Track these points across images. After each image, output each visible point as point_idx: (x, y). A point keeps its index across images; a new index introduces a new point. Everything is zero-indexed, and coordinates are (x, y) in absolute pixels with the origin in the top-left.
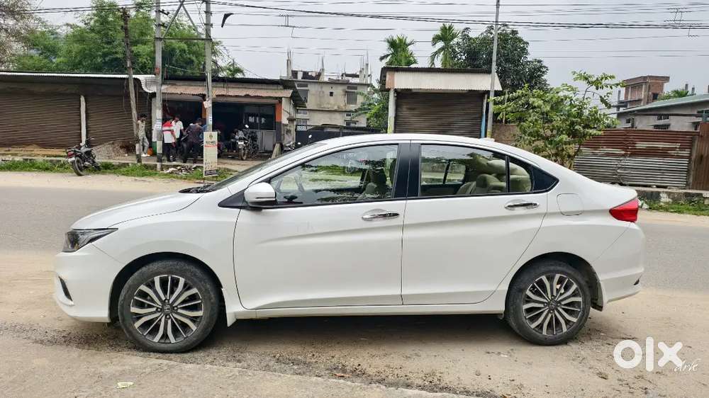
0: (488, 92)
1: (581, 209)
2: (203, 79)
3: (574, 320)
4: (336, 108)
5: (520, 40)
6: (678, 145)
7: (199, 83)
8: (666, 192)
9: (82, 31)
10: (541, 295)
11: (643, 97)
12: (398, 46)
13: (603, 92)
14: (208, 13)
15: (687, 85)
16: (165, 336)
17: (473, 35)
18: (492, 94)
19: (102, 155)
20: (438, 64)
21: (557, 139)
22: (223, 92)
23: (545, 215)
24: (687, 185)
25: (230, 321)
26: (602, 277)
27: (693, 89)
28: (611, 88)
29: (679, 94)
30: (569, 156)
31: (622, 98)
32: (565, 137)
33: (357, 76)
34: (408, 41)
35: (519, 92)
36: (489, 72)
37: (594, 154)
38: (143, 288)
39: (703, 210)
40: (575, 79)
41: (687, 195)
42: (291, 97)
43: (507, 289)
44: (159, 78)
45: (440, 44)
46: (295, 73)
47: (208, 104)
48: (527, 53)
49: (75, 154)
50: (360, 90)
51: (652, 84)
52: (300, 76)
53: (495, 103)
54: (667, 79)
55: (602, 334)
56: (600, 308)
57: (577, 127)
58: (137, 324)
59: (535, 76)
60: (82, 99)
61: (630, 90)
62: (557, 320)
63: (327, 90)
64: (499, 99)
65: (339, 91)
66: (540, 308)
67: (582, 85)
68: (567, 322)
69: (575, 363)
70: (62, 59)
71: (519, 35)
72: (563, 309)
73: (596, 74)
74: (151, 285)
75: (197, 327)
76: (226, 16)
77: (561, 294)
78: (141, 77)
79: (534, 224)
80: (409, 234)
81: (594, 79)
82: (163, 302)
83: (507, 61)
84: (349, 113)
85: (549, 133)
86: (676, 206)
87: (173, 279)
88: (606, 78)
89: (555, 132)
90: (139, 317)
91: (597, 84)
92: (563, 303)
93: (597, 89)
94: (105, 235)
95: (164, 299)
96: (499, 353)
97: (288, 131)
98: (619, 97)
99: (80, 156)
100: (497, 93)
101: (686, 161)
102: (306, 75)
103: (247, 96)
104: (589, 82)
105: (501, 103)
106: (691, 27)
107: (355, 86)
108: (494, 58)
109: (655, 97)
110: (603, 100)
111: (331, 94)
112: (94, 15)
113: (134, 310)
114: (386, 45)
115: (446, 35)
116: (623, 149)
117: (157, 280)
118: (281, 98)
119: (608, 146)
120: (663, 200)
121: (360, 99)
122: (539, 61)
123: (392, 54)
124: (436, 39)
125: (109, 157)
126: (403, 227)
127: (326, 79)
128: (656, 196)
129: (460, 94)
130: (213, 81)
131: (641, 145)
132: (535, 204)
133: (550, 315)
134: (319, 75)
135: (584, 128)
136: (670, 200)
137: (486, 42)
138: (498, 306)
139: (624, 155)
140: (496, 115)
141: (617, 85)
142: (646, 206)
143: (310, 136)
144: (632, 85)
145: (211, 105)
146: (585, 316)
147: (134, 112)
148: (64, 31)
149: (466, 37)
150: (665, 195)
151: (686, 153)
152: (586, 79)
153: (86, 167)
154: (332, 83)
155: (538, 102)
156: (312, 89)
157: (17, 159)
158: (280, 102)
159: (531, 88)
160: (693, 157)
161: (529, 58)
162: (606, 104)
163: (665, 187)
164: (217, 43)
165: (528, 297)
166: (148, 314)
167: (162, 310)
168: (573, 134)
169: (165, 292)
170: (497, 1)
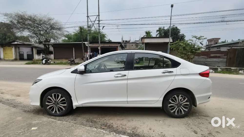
0: (168, 43)
2: (98, 43)
3: (187, 110)
4: (133, 49)
5: (178, 29)
6: (223, 55)
8: (220, 68)
9: (77, 33)
10: (175, 102)
11: (213, 43)
12: (148, 33)
13: (201, 41)
14: (99, 26)
15: (225, 40)
16: (56, 111)
17: (166, 28)
18: (169, 43)
19: (76, 61)
20: (158, 36)
21: (188, 54)
22: (103, 45)
23: (176, 75)
24: (226, 66)
25: (74, 108)
26: (196, 96)
27: (227, 41)
28: (203, 39)
29: (223, 42)
30: (191, 58)
31: (207, 44)
32: (190, 53)
33: (138, 41)
34: (150, 32)
35: (177, 42)
36: (169, 37)
37: (199, 58)
38: (49, 97)
39: (231, 73)
40: (193, 37)
41: (226, 68)
42: (120, 46)
43: (162, 99)
44: (89, 43)
46: (124, 41)
47: (99, 48)
48: (180, 32)
49: (70, 61)
50: (139, 44)
51: (216, 40)
52: (125, 41)
53: (170, 45)
54: (220, 39)
55: (197, 114)
56: (196, 106)
57: (193, 50)
58: (48, 108)
59: (183, 37)
60: (74, 48)
61: (209, 42)
62: (180, 110)
63: (131, 45)
64: (171, 44)
65: (134, 45)
66: (174, 106)
67: (194, 39)
68: (184, 111)
69: (186, 126)
70: (72, 40)
71: (177, 28)
72: (183, 106)
73: (198, 36)
74: (51, 96)
75: (65, 109)
76: (103, 27)
77: (182, 101)
78: (86, 43)
79: (172, 78)
80: (129, 82)
81: (198, 37)
82: (55, 101)
83: (174, 35)
85: (185, 52)
86: (223, 71)
87: (57, 95)
88: (201, 37)
89: (187, 52)
90: (48, 105)
91: (199, 39)
92: (182, 104)
93: (199, 40)
94: (38, 82)
95: (55, 100)
96: (160, 121)
99: (71, 61)
100: (171, 43)
101: (226, 59)
102: (126, 41)
103: (109, 46)
104: (196, 38)
105: (173, 44)
106: (227, 21)
108: (170, 33)
109: (216, 43)
112: (79, 30)
113: (47, 103)
114: (145, 33)
115: (160, 30)
116: (207, 56)
117: (53, 95)
118: (118, 46)
119: (203, 56)
120: (219, 70)
121: (139, 46)
122: (183, 34)
123: (147, 35)
124: (157, 31)
125: (79, 61)
126: (127, 79)
127: (131, 42)
128: (217, 69)
129: (162, 43)
130: (101, 43)
131: (212, 55)
132: (172, 72)
133: (178, 108)
134: (129, 41)
135: (195, 51)
136: (221, 70)
137: (168, 30)
138: (160, 105)
139: (207, 58)
140: (170, 48)
141: (205, 39)
142: (214, 72)
145: (100, 48)
146: (190, 109)
147: (83, 51)
148: (73, 34)
149: (164, 29)
150: (219, 69)
151: (226, 57)
152: (196, 37)
153: (73, 64)
154: (132, 43)
155: (182, 44)
156: (128, 44)
157: (59, 62)
159: (180, 41)
160: (228, 58)
161: (181, 34)
162: (202, 44)
163: (219, 66)
165: (170, 102)
166: (51, 105)
167: (55, 104)
168: (192, 52)
169: (55, 99)
170: (171, 18)
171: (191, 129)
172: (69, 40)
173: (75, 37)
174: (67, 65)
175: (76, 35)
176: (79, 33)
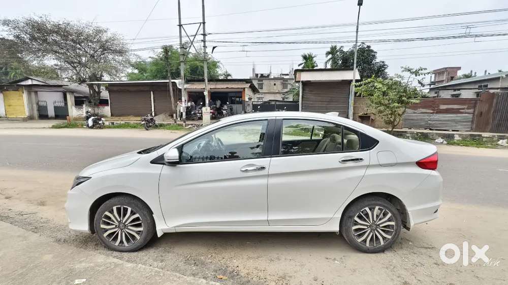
0: (352, 81)
1: (395, 161)
2: (203, 80)
3: (389, 237)
4: (277, 91)
5: (372, 51)
6: (466, 107)
7: (202, 83)
8: (458, 134)
9: (157, 60)
10: (365, 220)
11: (445, 78)
12: (308, 58)
13: (420, 78)
14: (205, 46)
15: (472, 71)
16: (121, 242)
17: (345, 50)
18: (354, 81)
19: (158, 120)
20: (329, 67)
21: (392, 106)
22: (213, 87)
23: (368, 167)
24: (472, 130)
25: (159, 234)
26: (410, 209)
27: (475, 73)
28: (425, 75)
29: (467, 76)
30: (399, 115)
31: (433, 80)
32: (396, 105)
33: (288, 75)
34: (313, 56)
35: (369, 80)
36: (352, 69)
37: (414, 113)
38: (107, 213)
39: (482, 144)
40: (403, 71)
41: (471, 135)
42: (250, 87)
43: (340, 216)
44: (183, 81)
45: (330, 56)
46: (257, 75)
47: (206, 93)
48: (376, 58)
49: (145, 120)
50: (289, 82)
51: (451, 72)
52: (259, 76)
53: (356, 86)
54: (459, 68)
55: (411, 243)
56: (408, 229)
57: (404, 98)
58: (106, 235)
59: (380, 71)
60: (152, 93)
61: (437, 75)
62: (376, 237)
63: (272, 82)
64: (358, 84)
65: (278, 83)
66: (364, 229)
67: (407, 74)
68: (384, 238)
70: (148, 74)
71: (371, 48)
72: (382, 230)
73: (415, 67)
74: (112, 212)
75: (140, 237)
76: (214, 48)
77: (380, 219)
78: (177, 81)
79: (360, 173)
80: (273, 181)
81: (414, 70)
82: (119, 222)
83: (364, 63)
84: (284, 94)
85: (387, 102)
86: (467, 141)
87: (124, 208)
88: (422, 70)
89: (390, 101)
90: (106, 230)
91: (416, 73)
92: (381, 226)
93: (416, 76)
94: (83, 182)
95: (119, 220)
96: (335, 259)
97: (249, 105)
98: (431, 80)
99: (147, 121)
100: (357, 81)
101: (471, 116)
102: (262, 76)
103: (227, 88)
104: (411, 72)
105: (360, 86)
106: (476, 36)
107: (286, 80)
108: (355, 61)
109: (452, 78)
110: (420, 82)
111: (275, 84)
112: (162, 52)
113: (103, 226)
114: (302, 58)
115: (333, 51)
116: (432, 110)
117: (115, 208)
118: (244, 88)
119: (423, 108)
120: (456, 138)
121: (289, 87)
122: (383, 62)
123: (305, 63)
124: (328, 53)
125: (163, 121)
126: (268, 176)
127: (272, 77)
128: (451, 137)
129: (338, 82)
130: (208, 81)
131: (443, 107)
132: (361, 159)
133: (371, 234)
134: (269, 76)
135: (408, 98)
136: (460, 139)
137: (352, 53)
138: (335, 228)
139: (432, 113)
140: (356, 93)
141: (429, 73)
142: (445, 142)
143: (259, 107)
144: (438, 73)
146: (397, 235)
147: (172, 98)
148: (149, 60)
149: (342, 52)
150: (457, 136)
151: (471, 111)
152: (409, 70)
153: (150, 126)
154: (275, 79)
155: (379, 85)
156: (265, 82)
157: (122, 122)
158: (244, 90)
159: (377, 76)
160: (476, 113)
161: (377, 60)
162: (422, 84)
163: (458, 131)
164: (218, 62)
165: (356, 221)
166: (111, 229)
167: (119, 227)
168: (401, 102)
169: (120, 216)
170: (357, 29)
171: (398, 277)
172: (142, 74)
173: (154, 68)
174: (139, 128)
175: (155, 63)
176: (161, 59)
